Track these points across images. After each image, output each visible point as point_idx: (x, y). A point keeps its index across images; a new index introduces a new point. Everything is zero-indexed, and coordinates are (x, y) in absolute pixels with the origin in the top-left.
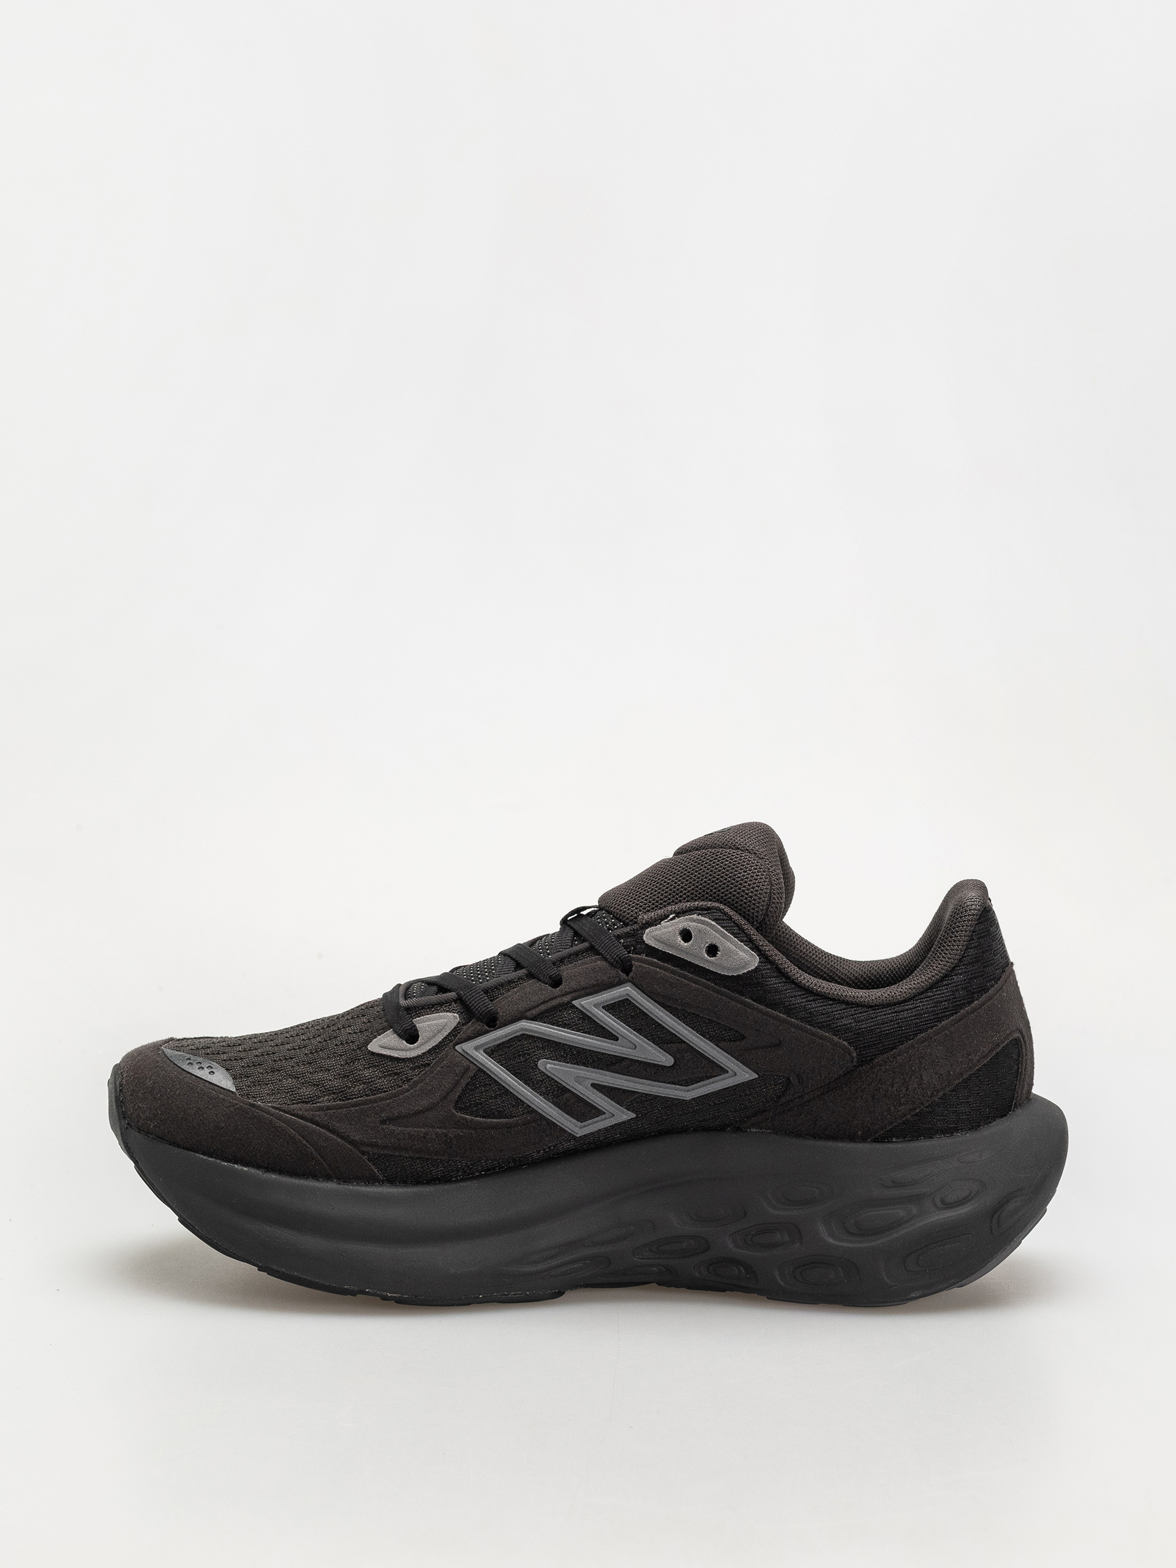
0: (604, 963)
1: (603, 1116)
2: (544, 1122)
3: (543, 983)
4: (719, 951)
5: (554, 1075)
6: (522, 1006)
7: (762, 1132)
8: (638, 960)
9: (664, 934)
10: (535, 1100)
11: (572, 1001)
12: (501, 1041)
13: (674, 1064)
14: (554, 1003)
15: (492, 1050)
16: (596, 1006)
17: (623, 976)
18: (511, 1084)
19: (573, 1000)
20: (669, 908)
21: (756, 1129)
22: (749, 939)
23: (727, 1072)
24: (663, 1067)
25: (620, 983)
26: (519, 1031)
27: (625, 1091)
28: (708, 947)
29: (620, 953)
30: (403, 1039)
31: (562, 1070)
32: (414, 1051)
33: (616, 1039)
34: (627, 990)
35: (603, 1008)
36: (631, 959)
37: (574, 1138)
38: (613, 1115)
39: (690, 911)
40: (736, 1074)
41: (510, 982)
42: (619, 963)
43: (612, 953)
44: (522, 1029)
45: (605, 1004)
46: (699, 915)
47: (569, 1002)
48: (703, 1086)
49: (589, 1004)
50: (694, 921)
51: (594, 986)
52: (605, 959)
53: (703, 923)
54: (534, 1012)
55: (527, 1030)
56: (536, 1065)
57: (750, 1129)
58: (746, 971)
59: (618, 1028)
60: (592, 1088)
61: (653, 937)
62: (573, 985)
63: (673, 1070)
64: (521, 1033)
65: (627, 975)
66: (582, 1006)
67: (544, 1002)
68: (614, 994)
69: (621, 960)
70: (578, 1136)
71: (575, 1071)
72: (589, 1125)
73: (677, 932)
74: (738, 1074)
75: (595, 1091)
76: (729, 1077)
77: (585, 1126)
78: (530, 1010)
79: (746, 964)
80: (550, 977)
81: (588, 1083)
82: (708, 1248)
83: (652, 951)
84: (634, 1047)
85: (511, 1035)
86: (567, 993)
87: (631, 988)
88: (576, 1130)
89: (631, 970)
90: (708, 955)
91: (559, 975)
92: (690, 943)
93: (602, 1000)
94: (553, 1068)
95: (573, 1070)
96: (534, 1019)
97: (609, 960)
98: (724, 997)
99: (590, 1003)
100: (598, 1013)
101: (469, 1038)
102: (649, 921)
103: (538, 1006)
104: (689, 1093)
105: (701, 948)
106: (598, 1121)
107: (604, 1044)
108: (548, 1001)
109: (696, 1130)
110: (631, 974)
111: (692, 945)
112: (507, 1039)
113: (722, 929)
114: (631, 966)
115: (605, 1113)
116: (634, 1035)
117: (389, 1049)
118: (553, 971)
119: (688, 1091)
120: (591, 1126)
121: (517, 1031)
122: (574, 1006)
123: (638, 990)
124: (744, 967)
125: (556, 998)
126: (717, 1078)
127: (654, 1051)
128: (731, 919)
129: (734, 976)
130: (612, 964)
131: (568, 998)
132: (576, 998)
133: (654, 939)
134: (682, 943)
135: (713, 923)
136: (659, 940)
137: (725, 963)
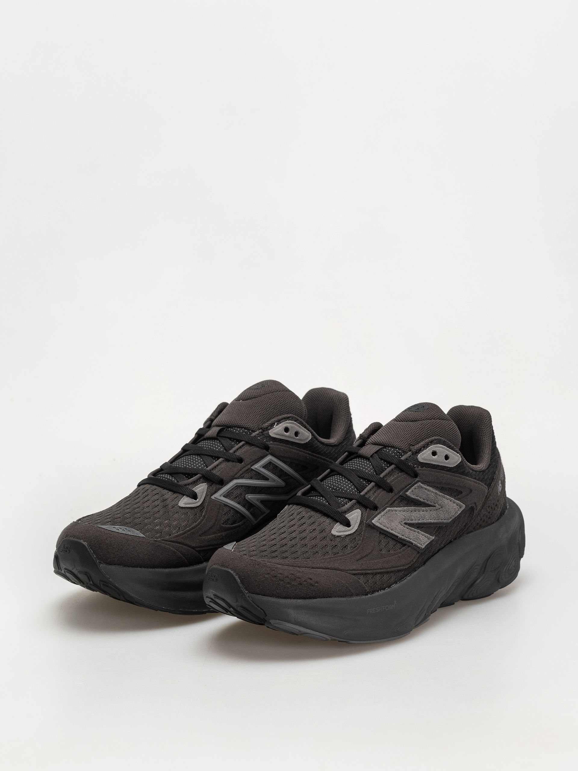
4: (299, 434)
6: (231, 474)
9: (278, 431)
11: (251, 467)
12: (229, 490)
14: (244, 470)
15: (226, 495)
16: (260, 467)
17: (267, 452)
25: (266, 455)
28: (295, 433)
30: (193, 499)
32: (198, 503)
33: (268, 479)
34: (269, 458)
35: (263, 467)
36: (268, 444)
46: (289, 420)
47: (250, 468)
49: (257, 466)
50: (287, 422)
51: (258, 458)
53: (291, 423)
54: (238, 475)
55: (237, 483)
56: (245, 498)
58: (308, 440)
62: (249, 460)
64: (236, 485)
66: (256, 468)
67: (240, 470)
68: (265, 460)
69: (263, 445)
73: (283, 429)
78: (236, 474)
83: (274, 439)
85: (232, 487)
86: (247, 464)
89: (269, 449)
90: (296, 436)
93: (262, 464)
96: (239, 478)
97: (259, 447)
98: (302, 453)
100: (261, 470)
101: (215, 492)
103: (238, 472)
105: (293, 434)
110: (269, 451)
111: (289, 433)
113: (297, 424)
114: (269, 447)
116: (274, 476)
117: (189, 504)
121: (234, 485)
122: (252, 470)
123: (273, 457)
125: (244, 467)
128: (298, 420)
129: (305, 443)
130: (261, 448)
131: (249, 466)
132: (252, 466)
133: (274, 434)
134: (285, 433)
135: (295, 423)
136: (276, 434)
137: (303, 438)
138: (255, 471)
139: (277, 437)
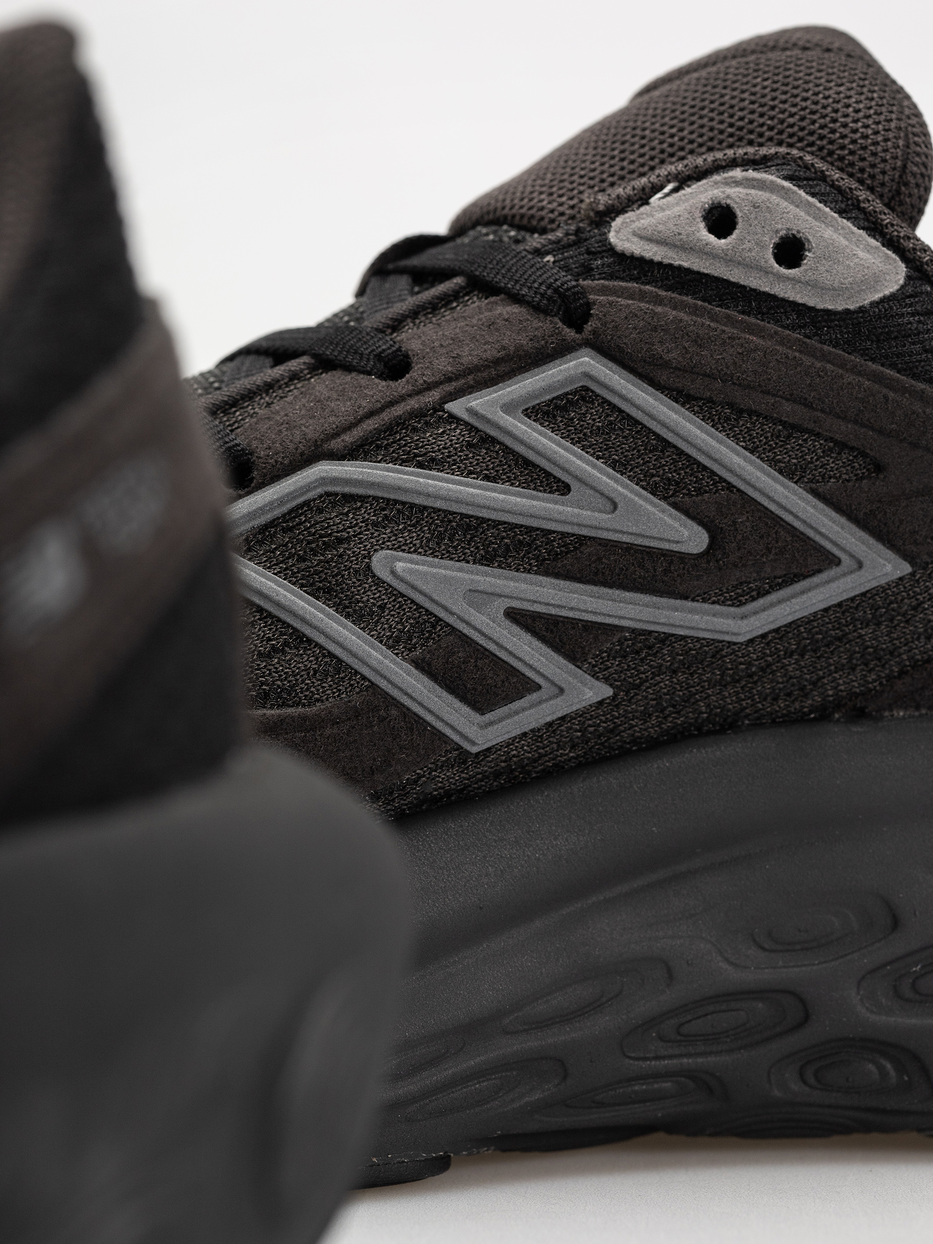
0: (515, 309)
1: (535, 696)
2: (394, 712)
3: (363, 372)
4: (809, 251)
5: (414, 587)
6: (312, 429)
7: (921, 716)
8: (604, 291)
9: (661, 223)
10: (370, 655)
11: (444, 404)
12: (269, 517)
13: (710, 546)
14: (398, 410)
15: (247, 539)
16: (508, 408)
17: (570, 333)
18: (308, 617)
19: (447, 403)
20: (663, 171)
21: (906, 709)
22: (874, 223)
23: (838, 562)
24: (682, 557)
25: (563, 350)
26: (315, 487)
27: (589, 627)
28: (777, 246)
29: (556, 280)
31: (434, 576)
33: (564, 489)
34: (583, 366)
35: (527, 413)
36: (583, 293)
37: (463, 756)
38: (562, 691)
39: (717, 168)
40: (860, 565)
41: (269, 387)
42: (555, 302)
43: (534, 281)
44: (323, 481)
45: (530, 405)
46: (745, 171)
47: (439, 407)
48: (780, 602)
49: (490, 406)
50: (737, 183)
51: (497, 361)
52: (516, 299)
53: (762, 185)
54: (348, 438)
55: (335, 481)
56: (368, 567)
57: (891, 710)
58: (877, 296)
59: (568, 461)
60: (507, 622)
61: (635, 234)
62: (443, 365)
63: (708, 562)
64: (319, 491)
65: (579, 330)
66: (471, 411)
67: (370, 414)
68: (553, 375)
69: (560, 295)
70: (474, 750)
71: (467, 576)
72: (501, 720)
73: (698, 215)
74: (867, 563)
75: (516, 629)
76: (844, 575)
77: (491, 723)
78: (336, 435)
79: (877, 280)
80: (379, 357)
81: (502, 605)
82: (807, 1018)
83: (636, 268)
84: (609, 506)
85: (294, 498)
86: (429, 387)
87: (592, 358)
88: (471, 731)
89: (586, 316)
90: (780, 262)
91: (399, 350)
92: (734, 236)
93: (523, 392)
94: (411, 572)
95: (459, 574)
96: (351, 454)
97: (528, 298)
98: (829, 366)
99: (493, 403)
100: (516, 426)
102: (613, 206)
103: (360, 421)
104: (745, 622)
105: (763, 247)
106: (524, 709)
107: (535, 503)
108: (382, 409)
109: (758, 724)
110: (588, 327)
111: (741, 240)
112: (285, 509)
113: (810, 198)
114: (589, 305)
115: (539, 687)
116: (608, 476)
118: (383, 345)
119: (744, 617)
120: (509, 721)
121: (308, 488)
122: (453, 418)
123: (610, 364)
124: (874, 289)
125: (402, 398)
126: (816, 579)
127: (661, 515)
128: (823, 177)
129: (847, 311)
130: (537, 309)
131: (435, 395)
132: (453, 396)
133: (635, 239)
134: (712, 238)
135: (789, 189)
136: (650, 240)
137: (826, 279)
138: (467, 424)
139: (648, 255)
